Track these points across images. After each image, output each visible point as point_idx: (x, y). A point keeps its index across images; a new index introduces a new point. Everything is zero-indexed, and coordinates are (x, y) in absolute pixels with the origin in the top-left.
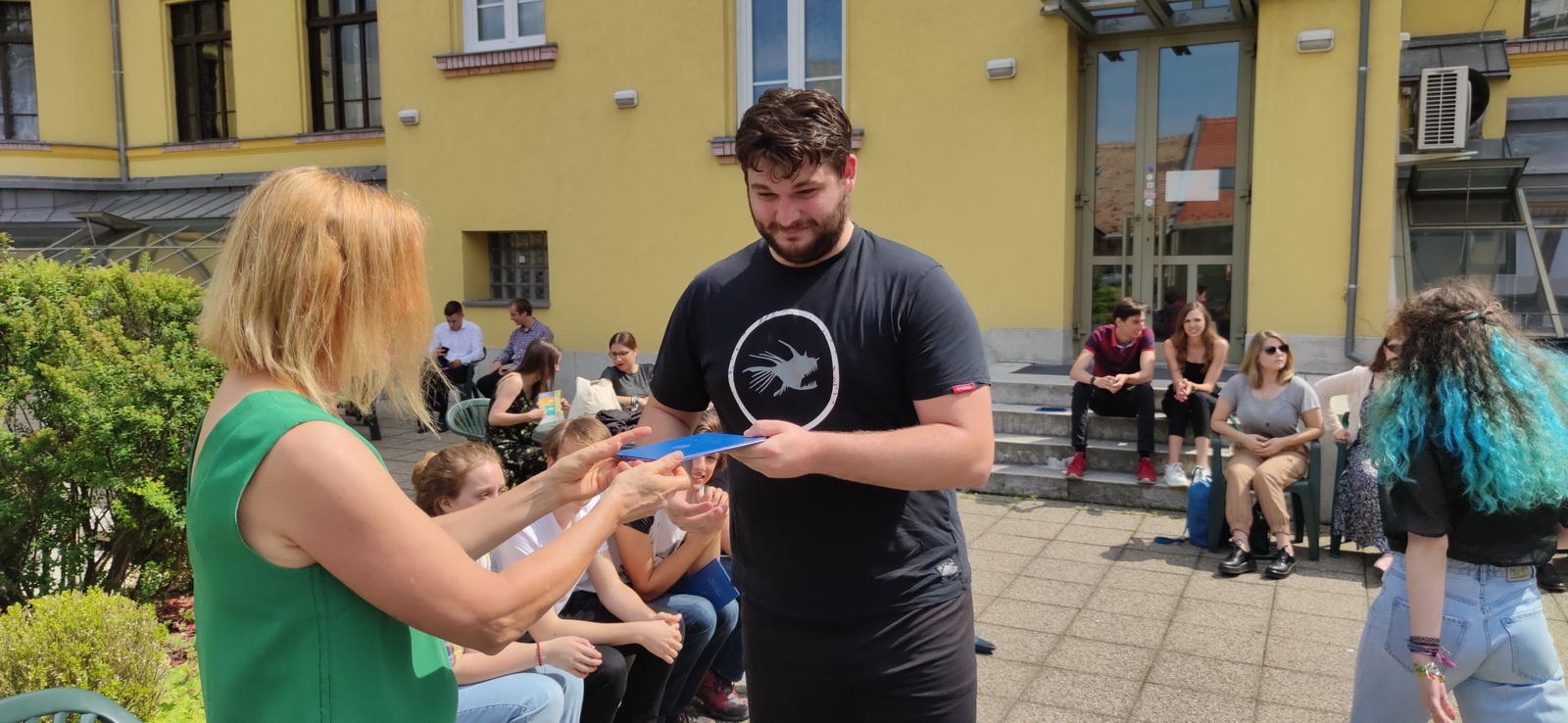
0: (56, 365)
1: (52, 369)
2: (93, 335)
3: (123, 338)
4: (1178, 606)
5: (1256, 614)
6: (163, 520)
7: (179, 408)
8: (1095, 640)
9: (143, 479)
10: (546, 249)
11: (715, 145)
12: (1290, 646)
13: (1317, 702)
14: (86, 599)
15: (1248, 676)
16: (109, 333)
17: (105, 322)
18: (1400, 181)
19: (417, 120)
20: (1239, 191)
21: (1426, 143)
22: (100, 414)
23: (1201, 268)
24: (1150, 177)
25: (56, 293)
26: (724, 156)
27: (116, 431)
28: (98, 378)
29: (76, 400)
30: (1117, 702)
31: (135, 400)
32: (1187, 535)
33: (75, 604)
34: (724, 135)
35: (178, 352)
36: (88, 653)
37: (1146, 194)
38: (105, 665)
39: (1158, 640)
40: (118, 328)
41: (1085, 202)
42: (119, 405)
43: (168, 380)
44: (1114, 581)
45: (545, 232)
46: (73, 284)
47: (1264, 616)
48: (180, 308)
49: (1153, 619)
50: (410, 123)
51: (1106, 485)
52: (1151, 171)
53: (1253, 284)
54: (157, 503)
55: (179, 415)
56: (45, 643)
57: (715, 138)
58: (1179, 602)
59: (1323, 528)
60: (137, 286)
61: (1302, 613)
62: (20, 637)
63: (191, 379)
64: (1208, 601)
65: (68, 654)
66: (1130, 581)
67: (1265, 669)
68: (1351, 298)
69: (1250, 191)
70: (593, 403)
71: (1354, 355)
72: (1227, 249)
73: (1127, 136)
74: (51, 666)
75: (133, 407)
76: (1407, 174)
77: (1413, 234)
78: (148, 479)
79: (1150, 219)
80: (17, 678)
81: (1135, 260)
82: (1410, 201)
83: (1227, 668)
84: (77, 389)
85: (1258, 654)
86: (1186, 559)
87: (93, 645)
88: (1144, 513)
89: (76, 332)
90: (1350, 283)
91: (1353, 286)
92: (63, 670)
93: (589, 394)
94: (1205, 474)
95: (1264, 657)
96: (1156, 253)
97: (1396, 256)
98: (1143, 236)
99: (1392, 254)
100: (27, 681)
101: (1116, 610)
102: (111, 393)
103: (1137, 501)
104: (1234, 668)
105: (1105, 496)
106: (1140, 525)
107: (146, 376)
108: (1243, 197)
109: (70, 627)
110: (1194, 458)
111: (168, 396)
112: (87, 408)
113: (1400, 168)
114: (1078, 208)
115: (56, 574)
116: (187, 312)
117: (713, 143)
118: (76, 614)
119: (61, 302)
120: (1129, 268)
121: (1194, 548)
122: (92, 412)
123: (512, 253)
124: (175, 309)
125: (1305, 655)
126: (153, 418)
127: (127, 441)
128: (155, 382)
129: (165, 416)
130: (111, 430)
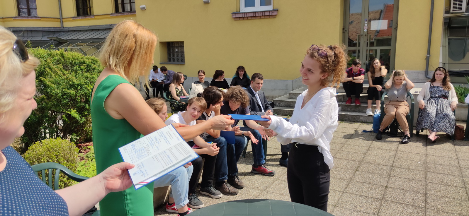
0: (45, 78)
1: (44, 78)
2: (55, 69)
3: (63, 70)
4: (368, 150)
5: (392, 152)
6: (77, 121)
7: (79, 89)
8: (342, 159)
9: (71, 109)
10: (184, 47)
11: (233, 14)
12: (401, 161)
13: (407, 176)
14: (56, 140)
15: (387, 169)
16: (59, 68)
17: (59, 66)
18: (445, 23)
19: (145, 8)
20: (394, 27)
21: (453, 10)
22: (58, 91)
23: (381, 50)
24: (366, 22)
25: (44, 58)
26: (236, 18)
27: (62, 96)
28: (57, 81)
29: (51, 87)
30: (348, 176)
31: (67, 87)
32: (373, 130)
33: (53, 141)
34: (236, 11)
35: (79, 74)
36: (57, 154)
37: (365, 28)
38: (62, 158)
39: (361, 159)
40: (62, 67)
41: (346, 30)
42: (63, 89)
43: (77, 82)
44: (350, 143)
45: (183, 42)
46: (49, 55)
47: (394, 153)
48: (79, 62)
49: (360, 153)
50: (143, 9)
51: (349, 115)
52: (366, 20)
53: (397, 55)
54: (75, 116)
55: (80, 92)
56: (46, 152)
57: (233, 12)
58: (369, 148)
59: (414, 128)
60: (66, 55)
61: (406, 152)
62: (39, 150)
63: (82, 81)
64: (377, 148)
65: (52, 154)
66: (354, 143)
67: (393, 167)
68: (428, 59)
69: (397, 26)
70: (197, 91)
71: (428, 76)
72: (389, 45)
73: (359, 11)
74: (48, 158)
75: (67, 89)
76: (448, 21)
77: (449, 39)
78: (72, 109)
79: (366, 36)
80: (39, 160)
81: (361, 48)
82: (449, 29)
83: (381, 167)
84: (51, 84)
85: (391, 163)
86: (372, 137)
87: (59, 152)
88: (360, 123)
89: (50, 68)
90: (428, 54)
91: (428, 55)
92: (51, 159)
93: (196, 88)
94: (378, 112)
95: (393, 164)
96: (367, 46)
97: (443, 46)
98: (363, 41)
99: (442, 45)
100: (41, 161)
101: (350, 151)
102: (61, 85)
103: (358, 120)
104: (383, 167)
105: (348, 119)
106: (359, 127)
107: (70, 80)
108: (394, 28)
109: (52, 147)
110: (375, 107)
111: (76, 86)
112: (54, 90)
113: (445, 18)
114: (344, 32)
115: (48, 136)
116: (81, 63)
117: (232, 14)
118: (54, 144)
119: (46, 60)
120: (359, 51)
121: (375, 133)
122: (56, 90)
123: (174, 48)
124: (78, 62)
125: (405, 164)
126: (72, 92)
127: (66, 98)
128: (72, 82)
129: (76, 92)
130: (61, 96)
